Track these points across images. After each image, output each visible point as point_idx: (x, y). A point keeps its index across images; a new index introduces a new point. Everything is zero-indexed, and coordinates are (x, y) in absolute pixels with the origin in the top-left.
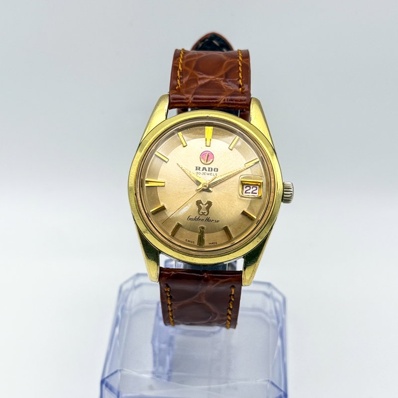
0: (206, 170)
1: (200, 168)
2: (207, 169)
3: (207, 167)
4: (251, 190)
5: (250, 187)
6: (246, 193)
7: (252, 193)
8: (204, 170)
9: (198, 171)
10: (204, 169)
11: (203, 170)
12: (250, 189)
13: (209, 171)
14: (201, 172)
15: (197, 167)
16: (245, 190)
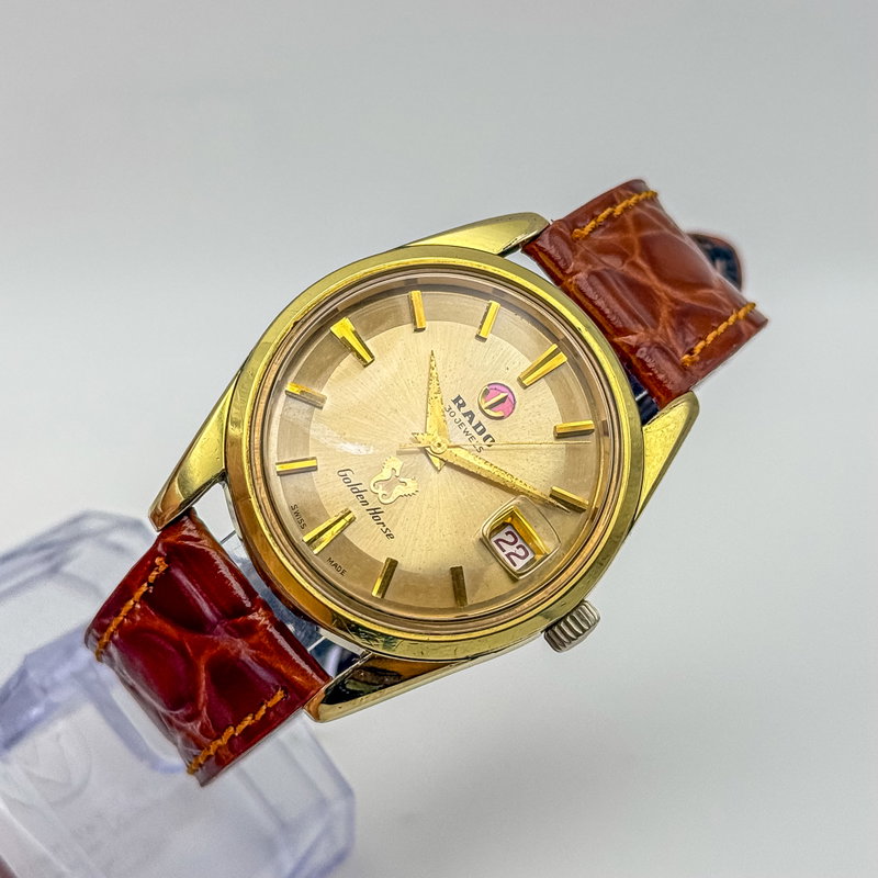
0: (470, 422)
1: (464, 405)
2: (475, 423)
3: (479, 417)
4: (512, 549)
5: (516, 542)
6: (497, 542)
7: (508, 556)
8: (467, 418)
9: (455, 408)
10: (470, 415)
11: (465, 415)
12: (512, 544)
13: (475, 428)
14: (459, 415)
15: (459, 398)
16: (502, 535)
